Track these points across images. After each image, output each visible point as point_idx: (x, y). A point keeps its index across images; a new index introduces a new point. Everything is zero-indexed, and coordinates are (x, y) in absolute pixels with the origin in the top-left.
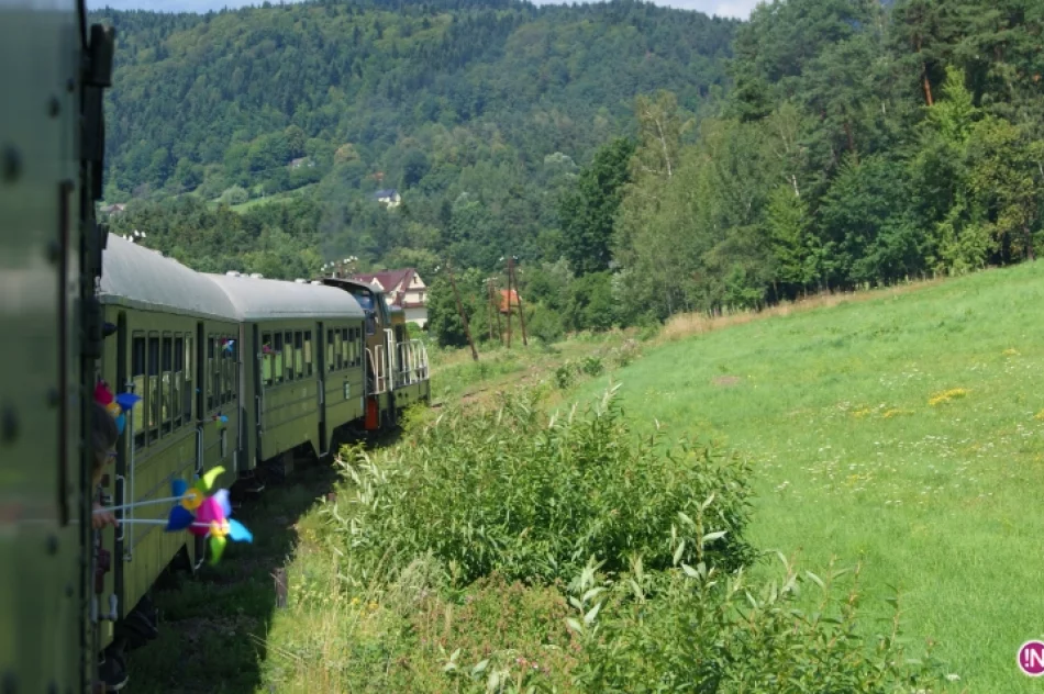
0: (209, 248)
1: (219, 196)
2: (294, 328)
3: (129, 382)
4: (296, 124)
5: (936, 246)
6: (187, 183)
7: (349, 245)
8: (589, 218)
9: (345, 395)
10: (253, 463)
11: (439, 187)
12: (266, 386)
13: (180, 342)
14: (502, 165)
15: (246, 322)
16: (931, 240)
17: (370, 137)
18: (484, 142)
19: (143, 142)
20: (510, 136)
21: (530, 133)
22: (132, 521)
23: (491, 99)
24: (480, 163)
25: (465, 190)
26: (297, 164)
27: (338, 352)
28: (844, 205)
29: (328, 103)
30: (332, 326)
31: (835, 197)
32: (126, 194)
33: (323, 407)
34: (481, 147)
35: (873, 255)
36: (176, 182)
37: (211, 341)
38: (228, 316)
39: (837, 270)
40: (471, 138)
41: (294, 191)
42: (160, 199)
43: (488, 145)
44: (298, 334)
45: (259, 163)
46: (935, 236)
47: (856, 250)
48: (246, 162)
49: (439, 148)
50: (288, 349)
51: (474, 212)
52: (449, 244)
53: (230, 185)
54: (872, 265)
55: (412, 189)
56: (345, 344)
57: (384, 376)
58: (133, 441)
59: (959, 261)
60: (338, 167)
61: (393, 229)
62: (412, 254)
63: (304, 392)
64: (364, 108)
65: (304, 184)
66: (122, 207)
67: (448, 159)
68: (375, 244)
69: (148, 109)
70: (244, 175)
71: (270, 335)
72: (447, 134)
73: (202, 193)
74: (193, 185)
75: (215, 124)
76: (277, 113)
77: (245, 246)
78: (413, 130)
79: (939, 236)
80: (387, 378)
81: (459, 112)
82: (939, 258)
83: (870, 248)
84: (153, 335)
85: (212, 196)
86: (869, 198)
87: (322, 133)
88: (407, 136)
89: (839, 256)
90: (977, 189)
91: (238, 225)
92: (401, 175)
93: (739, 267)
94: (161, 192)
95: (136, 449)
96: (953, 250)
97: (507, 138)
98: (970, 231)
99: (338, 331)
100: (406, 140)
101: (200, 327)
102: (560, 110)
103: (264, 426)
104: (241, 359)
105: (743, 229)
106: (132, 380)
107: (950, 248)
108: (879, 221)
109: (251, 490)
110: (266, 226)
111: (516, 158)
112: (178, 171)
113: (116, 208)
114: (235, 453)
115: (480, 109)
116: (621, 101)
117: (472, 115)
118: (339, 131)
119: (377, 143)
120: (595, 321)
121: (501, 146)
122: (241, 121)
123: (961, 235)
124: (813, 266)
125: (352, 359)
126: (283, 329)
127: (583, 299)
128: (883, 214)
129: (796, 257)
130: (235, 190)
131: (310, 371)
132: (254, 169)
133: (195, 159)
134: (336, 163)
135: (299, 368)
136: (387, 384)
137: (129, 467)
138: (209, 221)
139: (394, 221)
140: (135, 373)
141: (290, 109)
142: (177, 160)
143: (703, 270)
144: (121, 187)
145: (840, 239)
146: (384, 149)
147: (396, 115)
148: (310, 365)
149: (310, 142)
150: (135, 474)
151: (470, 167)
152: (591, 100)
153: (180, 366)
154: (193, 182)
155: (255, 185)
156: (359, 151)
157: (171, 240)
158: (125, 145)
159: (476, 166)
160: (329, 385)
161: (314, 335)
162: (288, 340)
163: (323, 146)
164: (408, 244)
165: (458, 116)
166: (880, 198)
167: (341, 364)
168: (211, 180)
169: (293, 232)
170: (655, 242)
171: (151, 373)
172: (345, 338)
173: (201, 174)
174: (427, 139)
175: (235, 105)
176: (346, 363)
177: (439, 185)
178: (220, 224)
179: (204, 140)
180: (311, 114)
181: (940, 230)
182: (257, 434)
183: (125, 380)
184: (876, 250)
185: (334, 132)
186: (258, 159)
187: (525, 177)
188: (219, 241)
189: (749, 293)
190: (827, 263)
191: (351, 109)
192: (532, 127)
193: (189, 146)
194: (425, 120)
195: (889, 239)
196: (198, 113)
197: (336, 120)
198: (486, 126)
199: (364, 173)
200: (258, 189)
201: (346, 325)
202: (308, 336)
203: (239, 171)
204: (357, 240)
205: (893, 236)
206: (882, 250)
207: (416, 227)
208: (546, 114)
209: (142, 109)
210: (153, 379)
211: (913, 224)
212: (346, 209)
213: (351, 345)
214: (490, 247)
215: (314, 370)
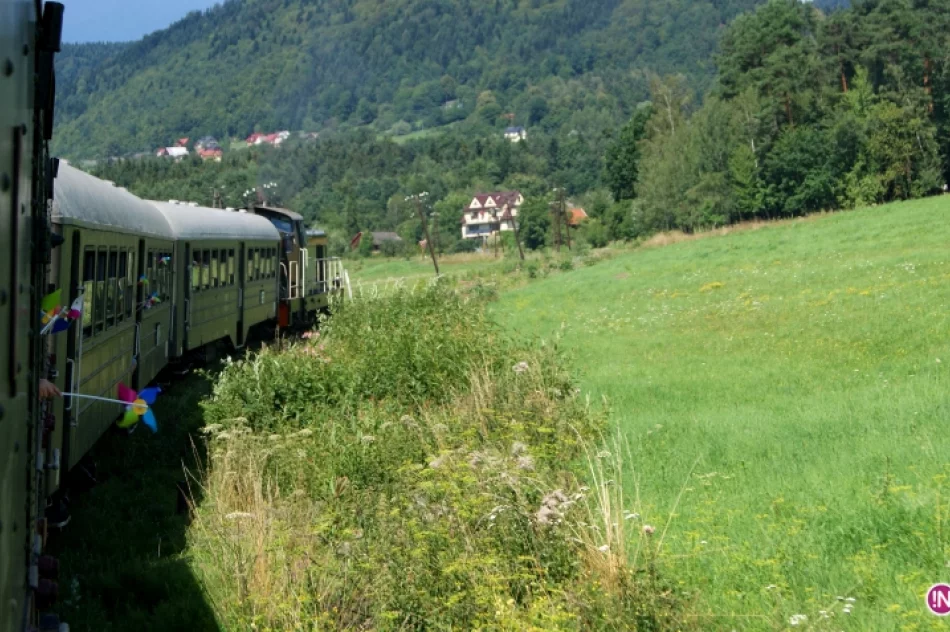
0: (375, 170)
1: (389, 128)
2: (220, 247)
3: (80, 286)
4: (450, 74)
5: (844, 189)
6: (366, 117)
7: (479, 170)
8: (626, 161)
9: (260, 300)
10: (180, 351)
11: (556, 126)
12: (194, 292)
13: (124, 255)
14: (604, 110)
15: (179, 242)
16: (841, 185)
17: (505, 85)
18: (591, 92)
19: (332, 86)
20: (612, 87)
21: (627, 85)
22: (78, 395)
23: (599, 58)
24: (587, 108)
25: (575, 128)
26: (449, 105)
27: (256, 266)
28: (782, 160)
29: (474, 58)
30: (253, 246)
31: (777, 154)
32: (319, 125)
33: (241, 310)
34: (588, 95)
35: (801, 194)
36: (357, 117)
37: (150, 255)
38: (165, 235)
39: (777, 204)
40: (581, 89)
41: (446, 126)
42: (344, 129)
43: (594, 94)
44: (223, 252)
45: (420, 104)
46: (844, 182)
47: (790, 191)
48: (410, 103)
49: (556, 96)
50: (214, 263)
51: (574, 147)
52: (554, 171)
53: (397, 120)
54: (799, 201)
55: (535, 127)
56: (263, 261)
57: (297, 285)
58: (82, 332)
59: (859, 200)
60: (480, 108)
61: (513, 159)
62: (526, 179)
63: (226, 297)
64: (502, 63)
65: (453, 120)
66: (315, 135)
67: (563, 103)
68: (498, 169)
69: (338, 60)
70: (408, 113)
71: (199, 251)
72: (564, 85)
73: (377, 125)
74: (370, 118)
75: (388, 73)
76: (435, 65)
77: (402, 169)
78: (538, 81)
79: (846, 182)
80: (300, 287)
81: (574, 67)
82: (847, 198)
83: (798, 190)
84: (102, 249)
85: (383, 129)
86: (799, 156)
87: (469, 81)
88: (534, 85)
89: (778, 194)
90: (873, 151)
91: (398, 152)
92: (526, 116)
93: (710, 200)
94: (345, 124)
95: (84, 338)
96: (856, 191)
97: (609, 89)
98: (867, 180)
99: (257, 250)
100: (532, 88)
101: (142, 243)
102: (650, 68)
103: (191, 324)
104: (175, 269)
105: (714, 174)
106: (83, 285)
107: (853, 191)
108: (806, 171)
109: (177, 373)
110: (418, 154)
111: (615, 104)
112: (359, 108)
113: (311, 136)
114: (167, 343)
115: (590, 66)
116: (699, 62)
117: (585, 70)
118: (482, 80)
119: (511, 90)
120: (627, 234)
121: (604, 95)
122: (407, 71)
123: (861, 181)
124: (760, 201)
125: (268, 272)
126: (211, 247)
127: (619, 218)
128: (808, 166)
129: (749, 194)
130: (402, 124)
131: (232, 281)
132: (417, 108)
133: (372, 99)
134: (478, 104)
135: (223, 278)
136: (300, 292)
137: (78, 353)
138: (376, 149)
139: (514, 153)
140: (86, 279)
141: (445, 62)
142: (358, 100)
143: (686, 202)
144: (316, 120)
145: (779, 182)
146: (516, 95)
147: (526, 69)
148: (232, 277)
149: (460, 89)
150: (82, 358)
151: (579, 111)
152: (674, 60)
153: (123, 273)
154: (369, 117)
155: (416, 120)
156: (496, 96)
157: (347, 163)
158: (319, 87)
159: (585, 111)
160: (249, 292)
161: (237, 254)
162: (215, 255)
163: (469, 91)
164: (523, 170)
165: (574, 71)
166: (807, 155)
167: (258, 275)
168: (385, 116)
169: (438, 160)
170: (657, 180)
171: (99, 279)
172: (262, 256)
173: (376, 111)
174: (548, 88)
175: (403, 59)
176: (263, 276)
177: (555, 124)
178: (385, 151)
179: (379, 85)
180: (462, 66)
181: (847, 178)
182: (185, 329)
183: (77, 285)
184: (802, 191)
185: (478, 81)
186: (420, 101)
187: (621, 119)
188: (382, 165)
189: (716, 219)
190: (769, 199)
191: (491, 63)
192: (628, 81)
193: (368, 89)
194: (547, 73)
195: (812, 183)
196: (375, 64)
197: (480, 71)
198: (594, 79)
199: (499, 113)
200: (419, 123)
201: (265, 246)
202: (231, 253)
203: (404, 109)
204: (485, 167)
205: (814, 181)
206: (806, 191)
207: (530, 158)
208: (639, 71)
209: (333, 60)
210: (101, 284)
211: (829, 173)
212: (478, 142)
213: (268, 261)
214: (585, 174)
215: (236, 280)
